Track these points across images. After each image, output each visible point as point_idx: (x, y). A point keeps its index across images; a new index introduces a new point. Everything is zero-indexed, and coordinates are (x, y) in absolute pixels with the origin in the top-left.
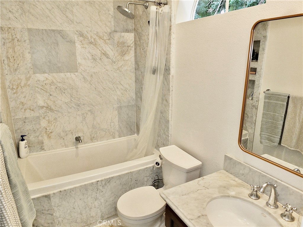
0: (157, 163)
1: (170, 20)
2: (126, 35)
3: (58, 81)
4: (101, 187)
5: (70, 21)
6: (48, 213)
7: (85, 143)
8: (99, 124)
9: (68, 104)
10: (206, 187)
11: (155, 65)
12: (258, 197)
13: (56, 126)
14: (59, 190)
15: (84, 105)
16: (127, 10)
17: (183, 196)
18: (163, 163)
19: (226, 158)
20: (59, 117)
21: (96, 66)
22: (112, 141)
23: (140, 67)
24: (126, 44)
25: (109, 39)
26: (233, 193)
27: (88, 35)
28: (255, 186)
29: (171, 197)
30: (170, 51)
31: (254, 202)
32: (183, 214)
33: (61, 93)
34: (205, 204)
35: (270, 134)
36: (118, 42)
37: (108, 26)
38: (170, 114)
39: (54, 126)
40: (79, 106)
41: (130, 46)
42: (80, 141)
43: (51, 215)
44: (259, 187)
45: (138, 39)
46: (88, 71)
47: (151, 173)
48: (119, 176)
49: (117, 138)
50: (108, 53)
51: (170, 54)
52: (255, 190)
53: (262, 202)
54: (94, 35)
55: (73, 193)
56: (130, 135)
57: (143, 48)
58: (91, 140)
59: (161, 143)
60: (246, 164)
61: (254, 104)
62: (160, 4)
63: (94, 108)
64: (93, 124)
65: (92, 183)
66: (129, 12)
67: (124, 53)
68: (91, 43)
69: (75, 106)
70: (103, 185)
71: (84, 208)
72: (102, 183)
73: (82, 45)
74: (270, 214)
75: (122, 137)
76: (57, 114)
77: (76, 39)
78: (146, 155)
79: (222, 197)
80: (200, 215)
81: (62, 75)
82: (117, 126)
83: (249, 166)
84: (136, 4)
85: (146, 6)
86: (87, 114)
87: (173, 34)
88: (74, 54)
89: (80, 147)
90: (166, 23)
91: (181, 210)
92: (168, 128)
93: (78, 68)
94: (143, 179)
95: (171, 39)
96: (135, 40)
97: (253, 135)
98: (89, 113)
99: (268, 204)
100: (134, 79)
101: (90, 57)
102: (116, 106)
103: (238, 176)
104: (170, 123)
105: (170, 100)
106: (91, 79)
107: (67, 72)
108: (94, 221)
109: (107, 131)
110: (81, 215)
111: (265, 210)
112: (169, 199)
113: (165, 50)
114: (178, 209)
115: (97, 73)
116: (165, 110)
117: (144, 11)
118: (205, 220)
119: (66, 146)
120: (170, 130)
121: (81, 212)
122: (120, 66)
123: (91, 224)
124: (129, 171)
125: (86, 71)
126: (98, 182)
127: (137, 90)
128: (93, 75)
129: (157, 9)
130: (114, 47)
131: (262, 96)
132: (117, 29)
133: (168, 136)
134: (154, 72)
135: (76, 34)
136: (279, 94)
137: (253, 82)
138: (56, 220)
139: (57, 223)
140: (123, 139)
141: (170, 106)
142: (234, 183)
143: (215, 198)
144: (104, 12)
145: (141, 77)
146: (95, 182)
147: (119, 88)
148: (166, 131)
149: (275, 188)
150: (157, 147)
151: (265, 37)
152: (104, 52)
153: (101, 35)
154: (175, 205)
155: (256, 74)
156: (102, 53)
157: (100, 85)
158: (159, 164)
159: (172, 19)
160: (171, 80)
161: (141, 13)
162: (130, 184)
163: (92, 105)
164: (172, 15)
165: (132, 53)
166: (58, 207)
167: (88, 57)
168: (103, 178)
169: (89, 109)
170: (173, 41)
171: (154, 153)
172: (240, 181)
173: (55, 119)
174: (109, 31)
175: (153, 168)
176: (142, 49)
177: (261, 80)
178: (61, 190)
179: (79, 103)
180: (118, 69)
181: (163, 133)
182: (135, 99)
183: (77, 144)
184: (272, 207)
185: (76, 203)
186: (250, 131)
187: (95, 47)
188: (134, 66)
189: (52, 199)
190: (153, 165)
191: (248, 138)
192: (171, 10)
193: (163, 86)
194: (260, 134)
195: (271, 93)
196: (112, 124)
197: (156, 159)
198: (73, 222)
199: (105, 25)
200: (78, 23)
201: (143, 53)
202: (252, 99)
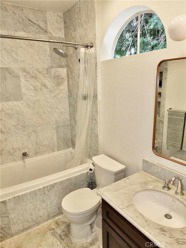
0: (90, 169)
1: (96, 59)
2: (60, 70)
3: (7, 108)
4: (47, 191)
5: (15, 60)
6: (5, 215)
7: (30, 158)
8: (41, 142)
9: (16, 126)
10: (130, 184)
11: (86, 93)
12: (169, 189)
13: (6, 145)
14: (13, 196)
15: (28, 126)
16: (61, 51)
17: (115, 192)
18: (95, 169)
19: (144, 161)
20: (9, 137)
21: (37, 95)
22: (52, 154)
23: (72, 94)
24: (60, 77)
25: (47, 74)
26: (151, 187)
27: (30, 71)
28: (167, 181)
29: (106, 194)
30: (97, 82)
31: (166, 192)
32: (116, 205)
33: (10, 118)
34: (131, 196)
35: (173, 142)
36: (54, 76)
37: (45, 63)
38: (99, 130)
39: (5, 145)
40: (24, 127)
41: (64, 78)
42: (27, 156)
43: (7, 217)
44: (170, 181)
45: (70, 73)
46: (31, 99)
47: (86, 177)
48: (61, 181)
49: (57, 152)
50: (47, 84)
51: (96, 84)
52: (167, 183)
53: (172, 192)
54: (35, 70)
55: (25, 198)
56: (67, 149)
57: (75, 80)
58: (36, 154)
59: (92, 153)
60: (159, 165)
61: (160, 120)
62: (87, 47)
63: (37, 128)
64: (37, 141)
65: (40, 189)
66: (63, 52)
67: (59, 84)
68: (33, 77)
69: (21, 128)
70: (49, 189)
71: (34, 209)
72: (48, 189)
73: (25, 79)
74: (178, 200)
75: (60, 151)
76: (7, 135)
77: (21, 74)
78: (81, 164)
79: (143, 190)
80: (128, 204)
81: (10, 103)
82: (56, 142)
83: (161, 166)
84: (67, 46)
85: (75, 47)
86: (31, 133)
87: (98, 69)
88: (19, 86)
89: (27, 161)
90: (93, 61)
91: (114, 202)
92: (98, 141)
93: (23, 98)
94: (80, 183)
95: (97, 73)
96: (67, 73)
97: (161, 143)
98: (33, 133)
99: (176, 193)
100: (68, 104)
101: (33, 88)
102: (54, 126)
103: (153, 174)
104: (99, 137)
105: (98, 119)
106: (34, 106)
107: (14, 101)
108: (42, 220)
109: (47, 146)
110: (31, 216)
111: (175, 197)
112: (104, 195)
113: (93, 82)
114: (112, 202)
115: (38, 100)
116: (95, 128)
117: (74, 51)
118: (133, 208)
119: (15, 161)
120: (99, 143)
121: (31, 213)
122: (56, 94)
123: (39, 222)
124: (69, 178)
125: (29, 99)
126: (45, 188)
127: (71, 113)
128: (35, 102)
129: (85, 50)
130: (51, 80)
131: (166, 113)
132: (53, 65)
133: (98, 147)
134: (85, 98)
135: (20, 70)
136: (178, 111)
137: (159, 103)
138: (11, 222)
139: (12, 224)
140: (61, 152)
141: (99, 124)
142: (151, 180)
143: (138, 192)
144: (42, 53)
145: (74, 102)
146: (42, 188)
147: (56, 111)
148: (96, 143)
149: (181, 180)
150: (90, 157)
151: (166, 69)
152: (43, 84)
153: (41, 70)
154: (109, 199)
155: (160, 97)
156: (42, 85)
157: (41, 110)
158: (92, 170)
159: (97, 58)
160: (98, 104)
161: (72, 53)
162: (70, 187)
163: (35, 126)
164: (97, 55)
165: (66, 84)
166: (13, 210)
167: (30, 88)
168: (49, 184)
169: (32, 129)
170: (99, 75)
171: (87, 162)
172: (155, 178)
173: (6, 139)
174: (47, 67)
175: (88, 173)
176: (73, 81)
177: (165, 102)
178: (15, 196)
179: (25, 125)
180: (55, 96)
181: (94, 145)
182: (69, 119)
183: (24, 158)
184: (179, 195)
185: (27, 206)
186: (159, 140)
187: (36, 80)
188: (68, 94)
189: (8, 204)
190: (87, 171)
191: (158, 146)
192: (96, 51)
193: (92, 108)
194: (167, 142)
195: (173, 111)
196: (52, 141)
197: (90, 167)
198: (25, 222)
199: (43, 63)
200: (22, 62)
201: (75, 83)
202: (159, 116)
